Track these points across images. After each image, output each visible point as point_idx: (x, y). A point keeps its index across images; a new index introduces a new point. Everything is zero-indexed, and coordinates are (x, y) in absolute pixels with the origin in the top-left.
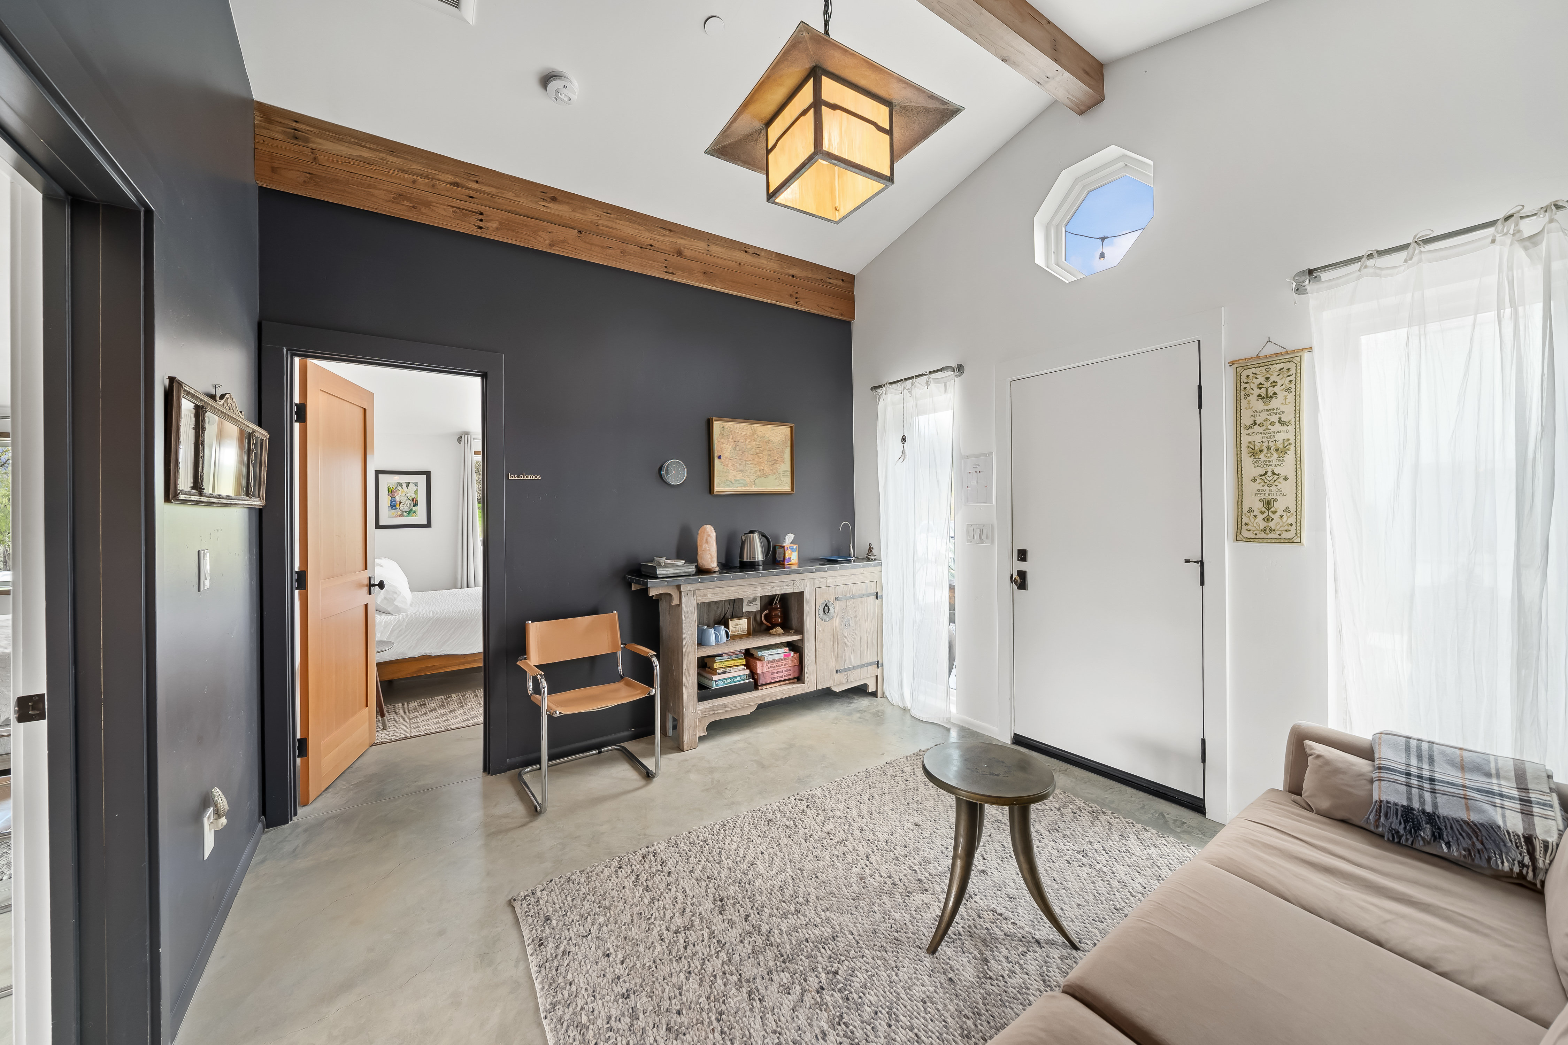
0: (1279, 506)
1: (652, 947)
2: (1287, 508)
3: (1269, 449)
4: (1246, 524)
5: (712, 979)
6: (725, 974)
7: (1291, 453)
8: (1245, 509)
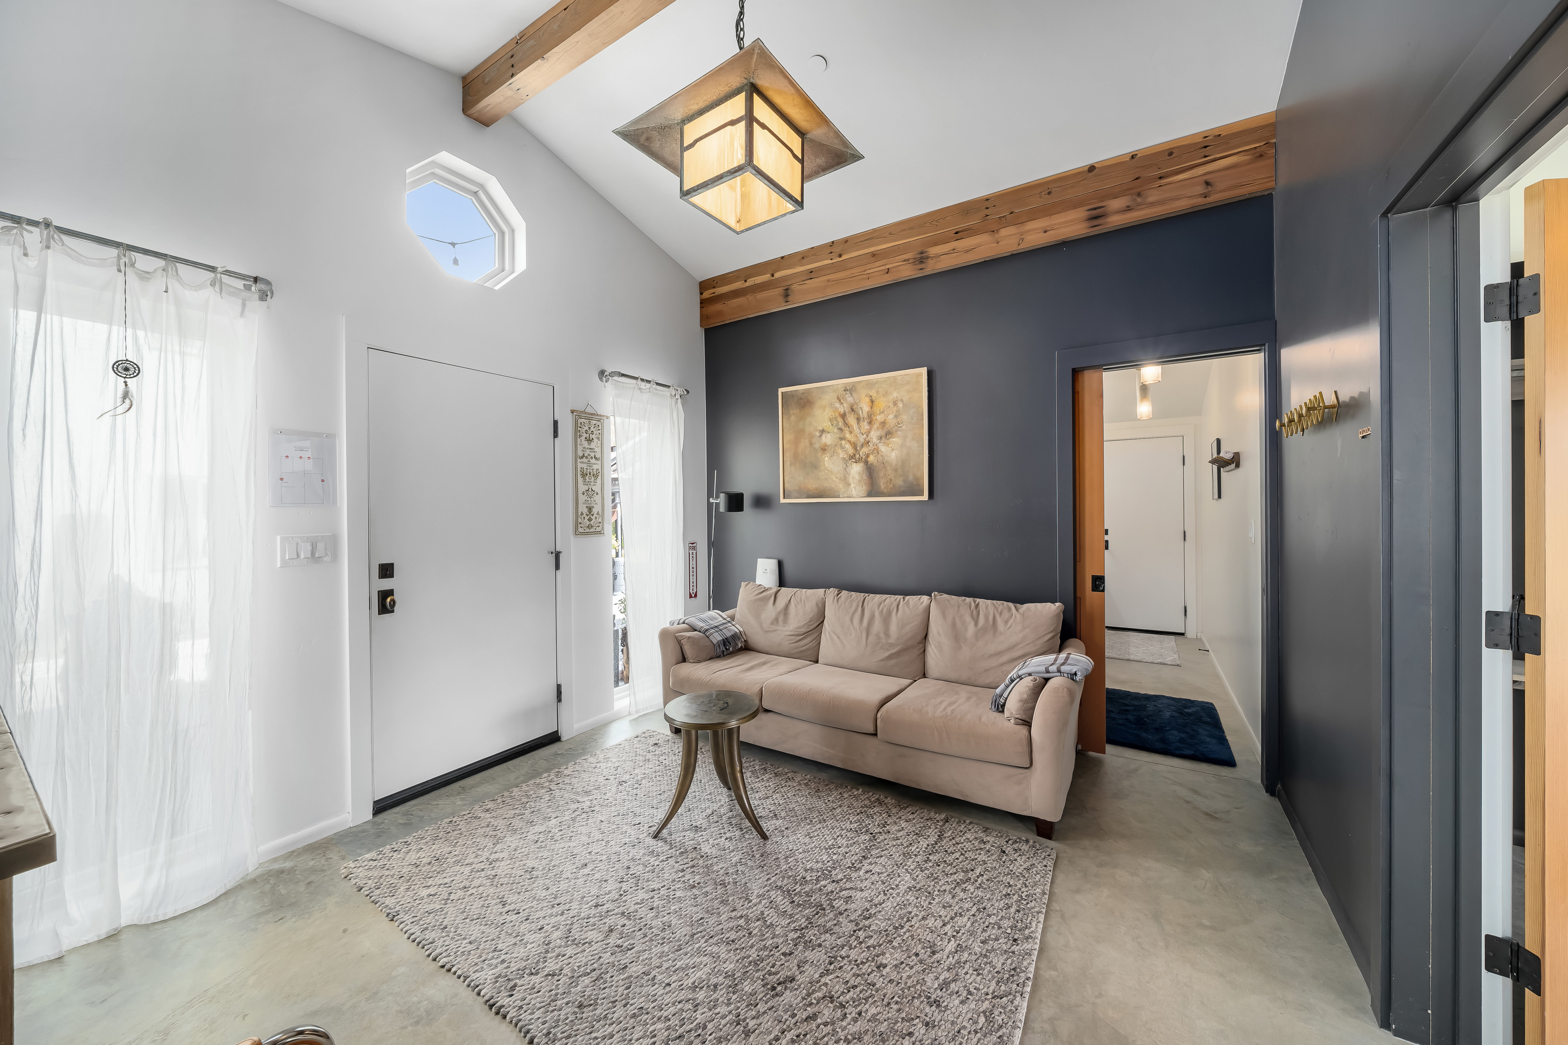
0: (595, 511)
1: (874, 1019)
2: (598, 512)
3: (590, 474)
4: (580, 523)
5: (872, 949)
6: (861, 942)
7: (599, 477)
8: (580, 513)
